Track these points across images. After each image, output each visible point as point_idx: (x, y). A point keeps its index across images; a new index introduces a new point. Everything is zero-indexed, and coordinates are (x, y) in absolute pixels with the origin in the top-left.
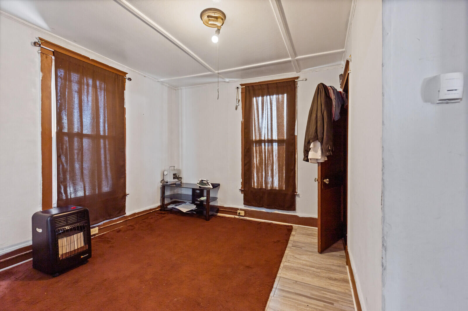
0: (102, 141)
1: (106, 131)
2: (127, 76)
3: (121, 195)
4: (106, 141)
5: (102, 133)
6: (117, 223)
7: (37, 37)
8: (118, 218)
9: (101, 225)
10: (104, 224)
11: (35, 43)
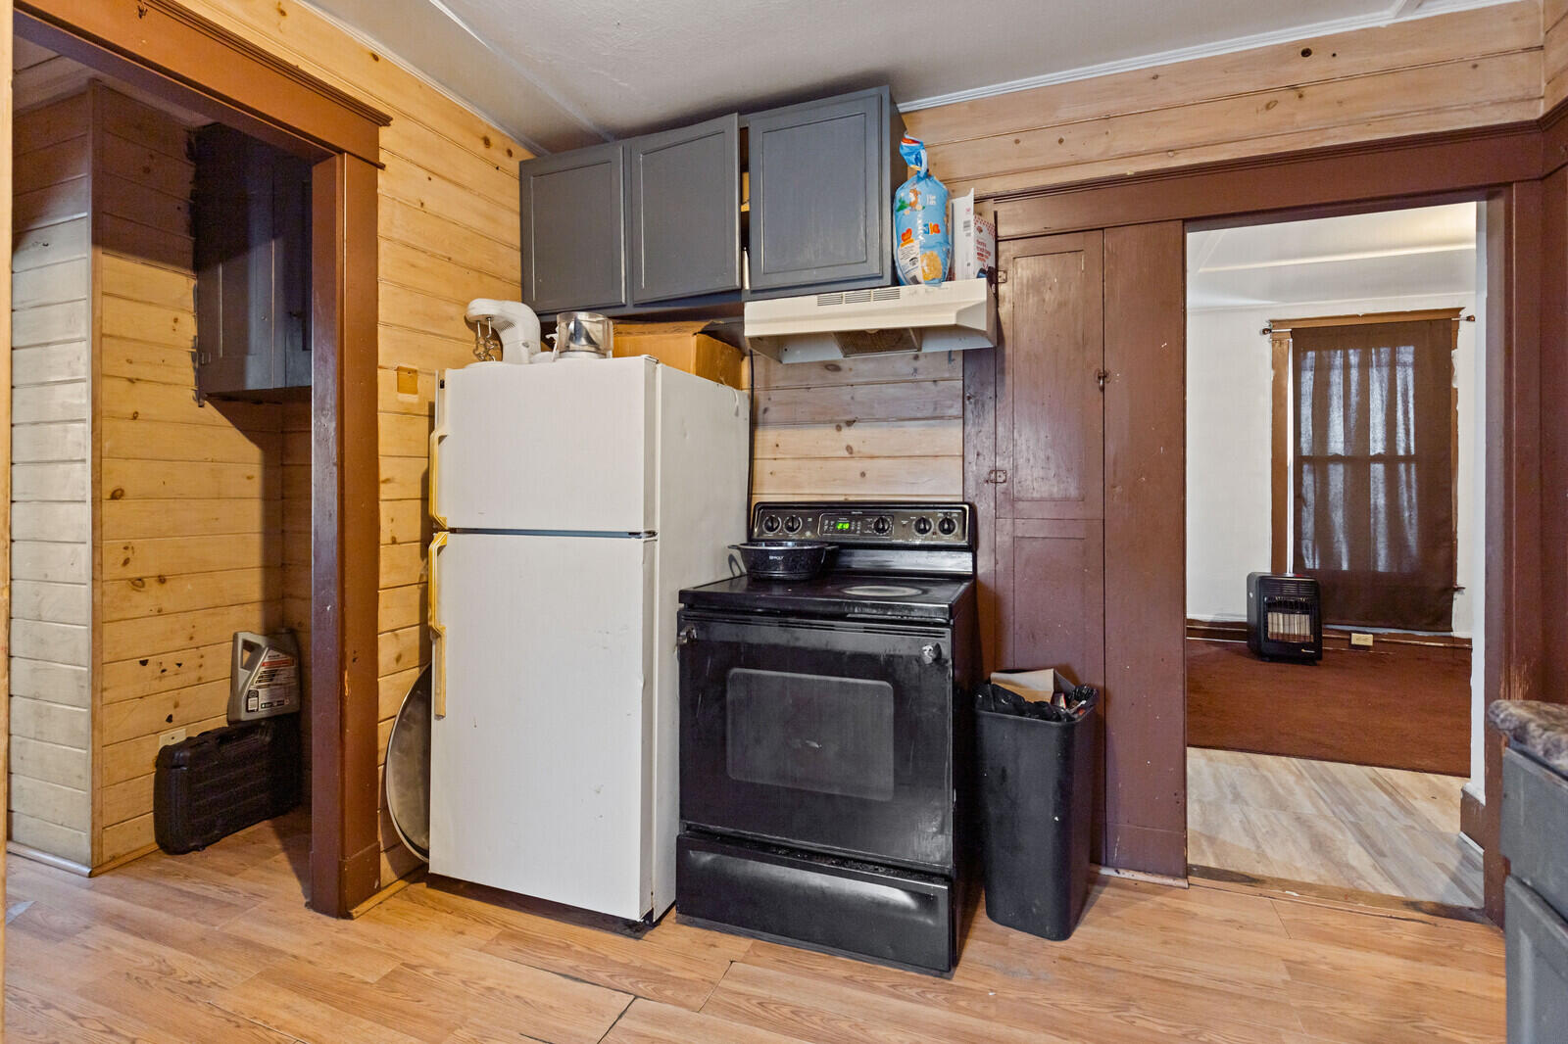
0: (1402, 467)
1: (1412, 444)
2: (1464, 314)
3: (1440, 585)
4: (1410, 468)
5: (1401, 452)
6: (1427, 644)
7: (1268, 319)
8: (1432, 634)
9: (1383, 635)
10: (1390, 635)
11: (1265, 331)
